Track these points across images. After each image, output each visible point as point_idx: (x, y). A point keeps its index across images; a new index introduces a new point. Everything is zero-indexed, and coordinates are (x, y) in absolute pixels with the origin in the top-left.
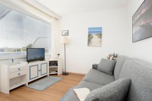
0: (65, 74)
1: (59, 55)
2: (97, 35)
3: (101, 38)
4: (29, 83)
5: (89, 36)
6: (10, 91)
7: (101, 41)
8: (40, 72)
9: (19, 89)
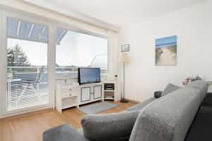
0: (124, 101)
1: (116, 76)
2: (167, 48)
3: (176, 52)
4: (80, 106)
5: (157, 51)
6: (63, 110)
7: (175, 57)
8: (92, 96)
9: (71, 111)
